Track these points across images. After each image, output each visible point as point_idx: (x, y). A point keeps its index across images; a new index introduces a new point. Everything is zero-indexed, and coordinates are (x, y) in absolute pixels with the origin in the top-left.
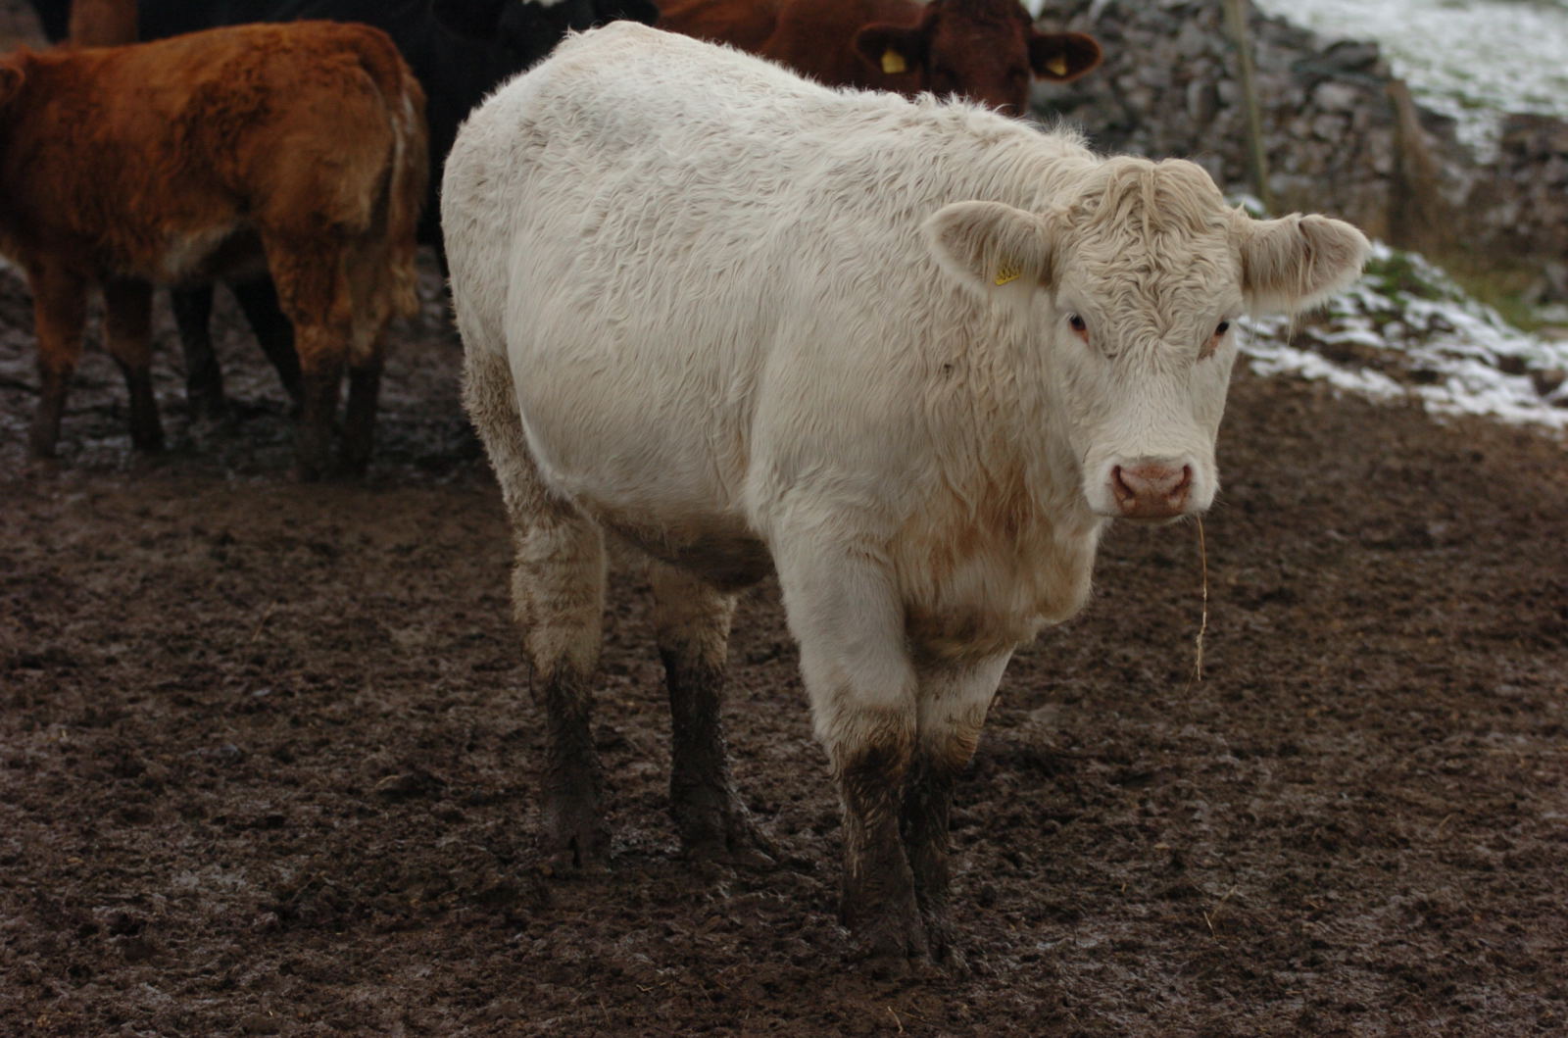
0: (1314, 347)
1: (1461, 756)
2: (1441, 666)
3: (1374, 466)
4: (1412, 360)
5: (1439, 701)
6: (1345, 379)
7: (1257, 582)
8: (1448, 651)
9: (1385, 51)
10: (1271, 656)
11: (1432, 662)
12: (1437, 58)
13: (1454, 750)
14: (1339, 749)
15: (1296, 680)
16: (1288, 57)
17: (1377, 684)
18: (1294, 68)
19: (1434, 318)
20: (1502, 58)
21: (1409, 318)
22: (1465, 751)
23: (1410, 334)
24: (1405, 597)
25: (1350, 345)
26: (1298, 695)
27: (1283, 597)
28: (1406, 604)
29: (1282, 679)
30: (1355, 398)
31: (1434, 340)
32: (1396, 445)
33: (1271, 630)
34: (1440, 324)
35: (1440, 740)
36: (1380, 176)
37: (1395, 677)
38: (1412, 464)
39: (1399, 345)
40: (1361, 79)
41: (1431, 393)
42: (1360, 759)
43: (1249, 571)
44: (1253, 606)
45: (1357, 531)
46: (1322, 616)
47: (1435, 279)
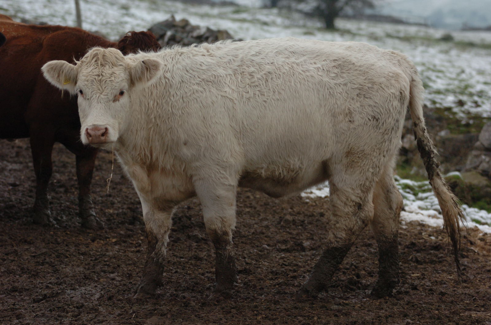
3: (281, 219)
5: (309, 312)
10: (242, 295)
15: (251, 305)
17: (284, 306)
27: (246, 272)
28: (295, 274)
29: (247, 304)
33: (242, 285)
37: (291, 303)
38: (296, 218)
45: (275, 245)
46: (262, 279)
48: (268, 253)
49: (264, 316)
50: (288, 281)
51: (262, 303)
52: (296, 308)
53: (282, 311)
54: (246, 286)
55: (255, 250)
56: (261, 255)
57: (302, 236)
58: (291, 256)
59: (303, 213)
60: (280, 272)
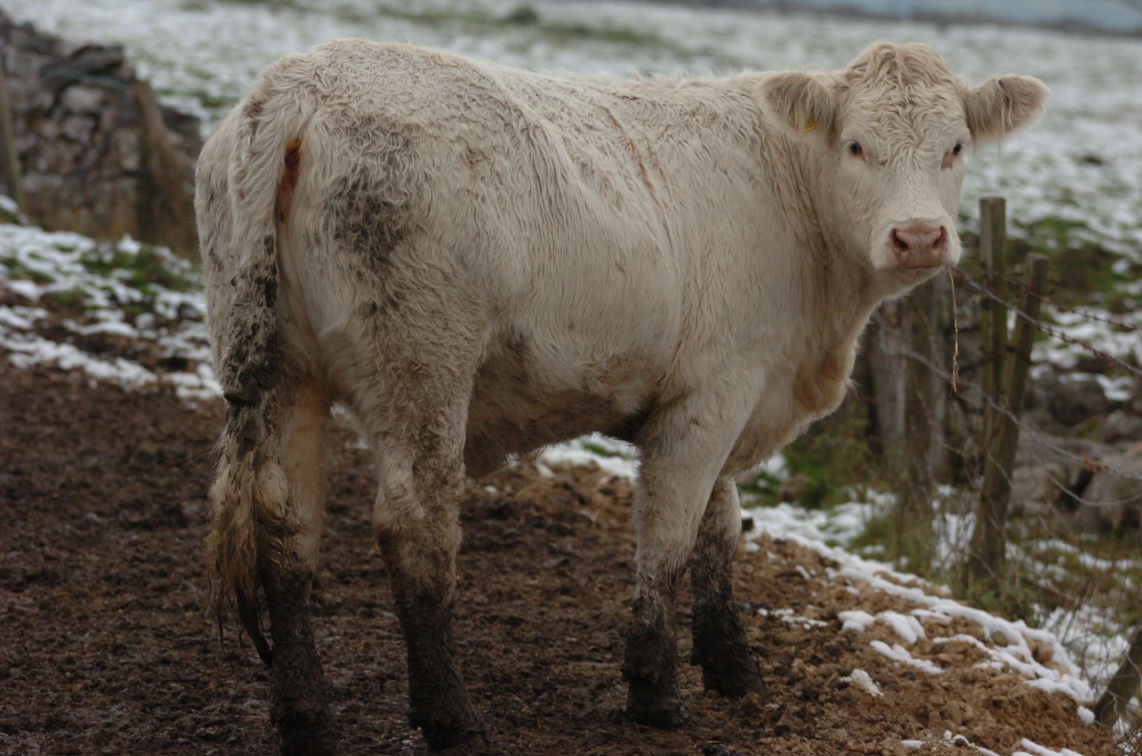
0: (70, 339)
1: (220, 723)
2: (199, 638)
3: (129, 450)
4: (164, 348)
5: (198, 672)
6: (100, 369)
7: (22, 564)
8: (205, 624)
9: (130, 53)
10: (36, 635)
11: (189, 635)
12: (181, 60)
13: (213, 717)
14: (104, 721)
15: (59, 657)
16: (37, 62)
17: (138, 658)
18: (43, 72)
19: (182, 308)
20: (242, 58)
21: (160, 308)
22: (224, 718)
23: (161, 323)
24: (163, 574)
25: (103, 335)
26: (63, 672)
27: (46, 578)
28: (164, 581)
29: (47, 656)
30: (109, 386)
31: (187, 329)
32: (151, 430)
33: (36, 610)
34: (191, 313)
35: (200, 709)
36: (128, 174)
37: (155, 650)
38: (166, 447)
39: (150, 334)
40: (107, 82)
41: (183, 380)
42: (124, 729)
43: (13, 554)
44: (18, 588)
45: (116, 513)
46: (85, 595)
47: (183, 271)
48: (98, 533)
49: (89, 682)
50: (147, 598)
51: (84, 653)
52: (165, 662)
53: (131, 670)
54: (45, 612)
55: (68, 527)
56: (82, 539)
57: (180, 490)
58: (153, 537)
59: (183, 435)
60: (128, 577)
